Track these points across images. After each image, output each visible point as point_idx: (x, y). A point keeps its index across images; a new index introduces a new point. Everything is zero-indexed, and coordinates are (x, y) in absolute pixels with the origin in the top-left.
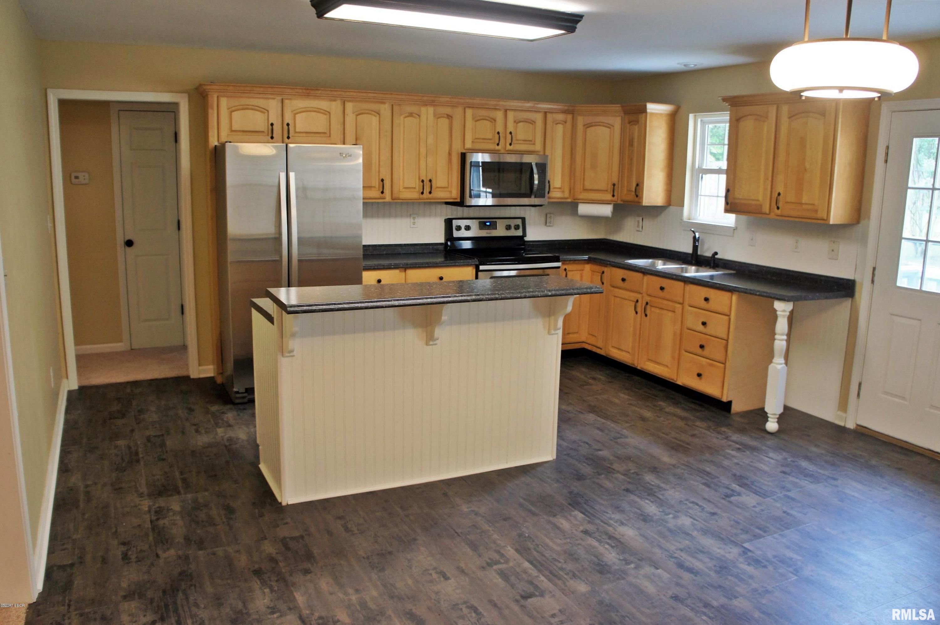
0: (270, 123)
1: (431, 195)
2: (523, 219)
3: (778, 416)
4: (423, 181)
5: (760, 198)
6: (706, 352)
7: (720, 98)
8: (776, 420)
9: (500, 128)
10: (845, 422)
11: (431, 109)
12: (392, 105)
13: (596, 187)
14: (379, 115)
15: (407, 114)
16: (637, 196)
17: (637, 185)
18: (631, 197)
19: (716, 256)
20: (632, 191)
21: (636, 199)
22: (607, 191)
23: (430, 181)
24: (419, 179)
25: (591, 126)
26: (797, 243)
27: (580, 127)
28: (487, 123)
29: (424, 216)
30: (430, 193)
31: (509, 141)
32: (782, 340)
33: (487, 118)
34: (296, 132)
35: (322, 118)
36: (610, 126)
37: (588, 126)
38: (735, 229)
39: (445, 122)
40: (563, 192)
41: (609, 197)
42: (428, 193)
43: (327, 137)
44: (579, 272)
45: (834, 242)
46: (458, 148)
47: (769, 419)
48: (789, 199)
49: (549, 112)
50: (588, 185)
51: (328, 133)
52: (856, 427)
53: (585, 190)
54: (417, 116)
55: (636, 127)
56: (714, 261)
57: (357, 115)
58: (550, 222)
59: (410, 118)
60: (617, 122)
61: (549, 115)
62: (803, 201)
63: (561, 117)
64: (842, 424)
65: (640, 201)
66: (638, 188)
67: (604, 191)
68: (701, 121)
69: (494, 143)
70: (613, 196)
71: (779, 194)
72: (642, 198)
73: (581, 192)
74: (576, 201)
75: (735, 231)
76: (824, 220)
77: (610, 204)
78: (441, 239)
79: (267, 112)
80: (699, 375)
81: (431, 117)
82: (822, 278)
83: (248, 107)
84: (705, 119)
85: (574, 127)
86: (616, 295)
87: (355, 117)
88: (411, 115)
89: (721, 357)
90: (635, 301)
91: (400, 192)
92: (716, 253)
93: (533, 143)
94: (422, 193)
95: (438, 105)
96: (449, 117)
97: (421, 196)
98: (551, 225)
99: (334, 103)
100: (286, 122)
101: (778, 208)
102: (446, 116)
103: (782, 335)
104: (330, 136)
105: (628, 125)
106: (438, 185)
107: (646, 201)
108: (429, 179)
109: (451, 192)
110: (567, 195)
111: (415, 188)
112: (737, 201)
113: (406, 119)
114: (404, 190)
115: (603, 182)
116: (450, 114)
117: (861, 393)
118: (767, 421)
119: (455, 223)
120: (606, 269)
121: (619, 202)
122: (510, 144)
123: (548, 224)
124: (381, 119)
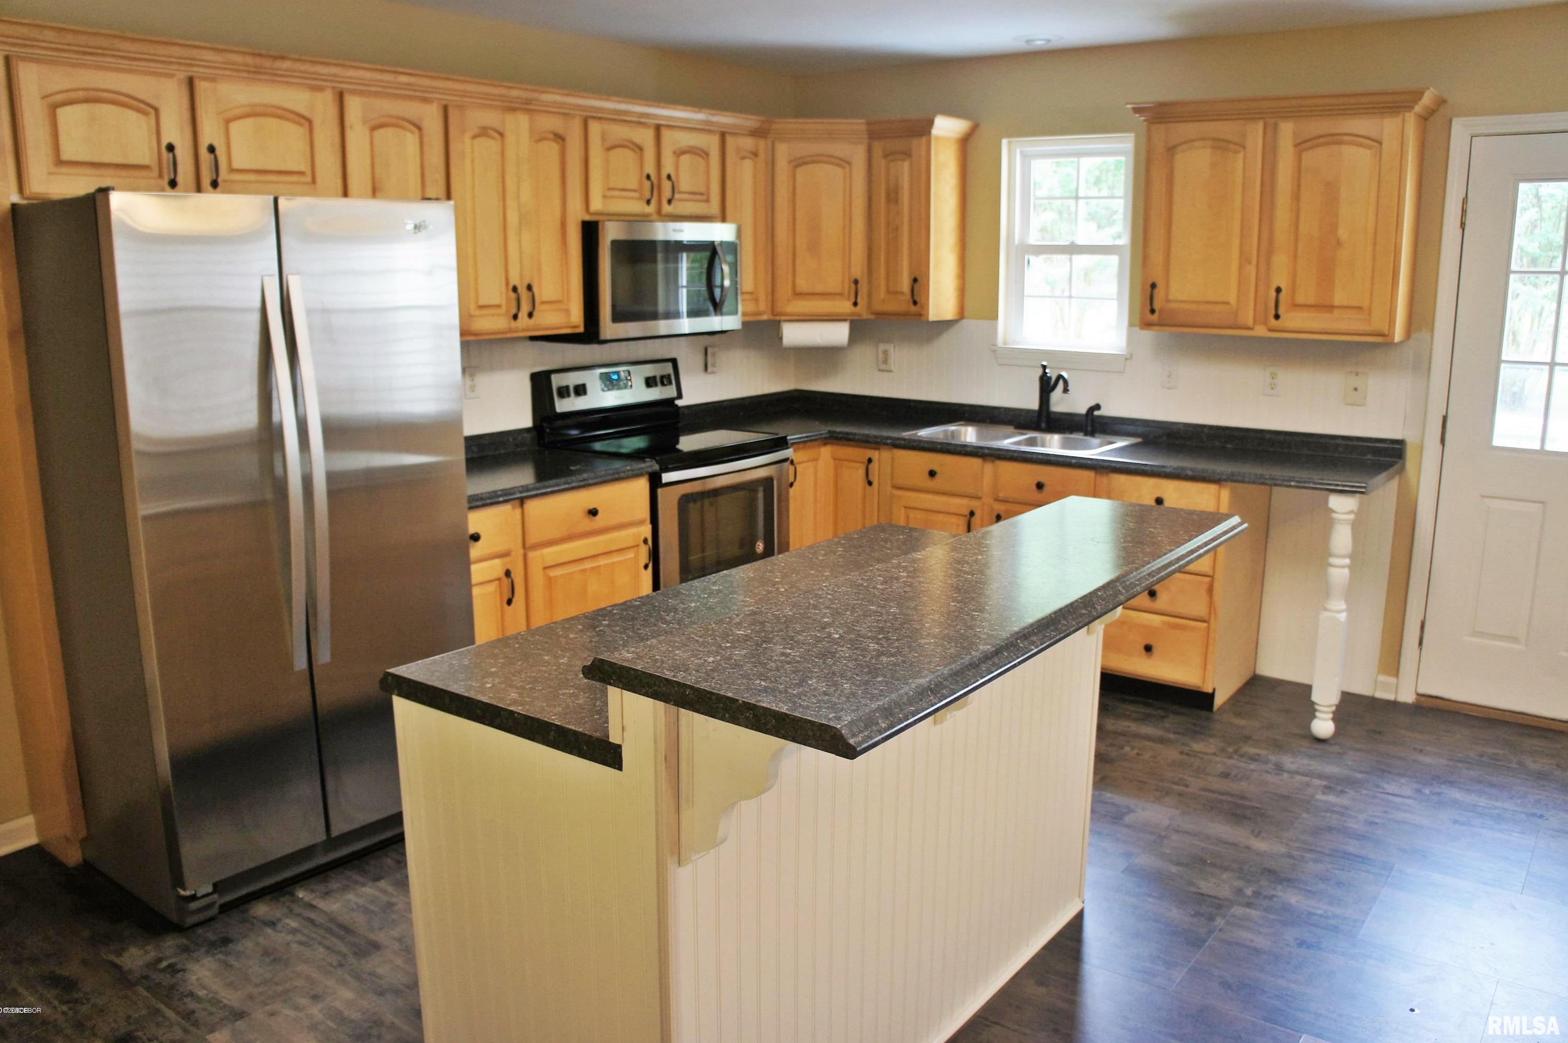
0: (164, 144)
1: (532, 322)
2: (674, 362)
3: (1334, 708)
4: (515, 289)
5: (1232, 299)
6: (1162, 601)
7: (1129, 106)
8: (1331, 716)
9: (650, 168)
10: (1396, 692)
11: (523, 120)
12: (445, 109)
13: (819, 288)
14: (419, 128)
15: (476, 131)
16: (915, 303)
17: (915, 280)
18: (901, 304)
19: (1096, 413)
20: (903, 293)
21: (913, 309)
22: (841, 294)
23: (529, 288)
24: (507, 284)
25: (806, 163)
26: (1273, 378)
27: (782, 166)
28: (628, 153)
29: (492, 369)
30: (530, 315)
31: (667, 193)
32: (1343, 567)
33: (629, 144)
34: (232, 170)
35: (294, 134)
36: (844, 163)
37: (798, 163)
38: (1128, 358)
39: (552, 148)
40: (757, 300)
41: (845, 306)
42: (525, 315)
43: (307, 183)
44: (810, 464)
45: (1357, 374)
46: (576, 215)
47: (1317, 714)
48: (1301, 299)
49: (730, 133)
50: (803, 284)
51: (309, 172)
52: (1416, 699)
53: (798, 295)
54: (496, 135)
55: (906, 165)
56: (1093, 420)
57: (374, 128)
58: (714, 365)
59: (482, 141)
60: (857, 154)
61: (730, 140)
62: (1336, 303)
63: (748, 143)
64: (1391, 697)
65: (923, 313)
66: (916, 285)
67: (838, 294)
68: (1021, 152)
69: (641, 198)
70: (855, 304)
71: (1278, 290)
72: (926, 306)
73: (789, 300)
74: (778, 318)
75: (1128, 361)
76: (1382, 335)
77: (845, 320)
78: (524, 419)
79: (152, 111)
80: (1148, 649)
81: (525, 138)
82: (1338, 441)
83: (100, 94)
84: (1030, 149)
85: (772, 163)
86: (912, 505)
87: (367, 133)
88: (484, 132)
89: (1199, 608)
90: (967, 513)
91: (472, 316)
92: (1098, 407)
93: (704, 197)
94: (515, 317)
95: (541, 111)
96: (560, 138)
97: (514, 324)
98: (716, 369)
99: (319, 96)
100: (205, 141)
101: (1277, 317)
102: (551, 136)
103: (1344, 557)
104: (314, 181)
105: (883, 161)
106: (545, 299)
107: (933, 315)
108: (526, 284)
109: (568, 312)
110: (763, 306)
111: (499, 306)
112: (1173, 306)
113: (477, 141)
114: (477, 312)
115: (834, 280)
116: (561, 131)
117: (1425, 641)
118: (1314, 717)
119: (557, 381)
120: (875, 454)
121: (865, 315)
122: (670, 202)
123: (710, 369)
124: (426, 139)
